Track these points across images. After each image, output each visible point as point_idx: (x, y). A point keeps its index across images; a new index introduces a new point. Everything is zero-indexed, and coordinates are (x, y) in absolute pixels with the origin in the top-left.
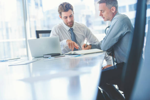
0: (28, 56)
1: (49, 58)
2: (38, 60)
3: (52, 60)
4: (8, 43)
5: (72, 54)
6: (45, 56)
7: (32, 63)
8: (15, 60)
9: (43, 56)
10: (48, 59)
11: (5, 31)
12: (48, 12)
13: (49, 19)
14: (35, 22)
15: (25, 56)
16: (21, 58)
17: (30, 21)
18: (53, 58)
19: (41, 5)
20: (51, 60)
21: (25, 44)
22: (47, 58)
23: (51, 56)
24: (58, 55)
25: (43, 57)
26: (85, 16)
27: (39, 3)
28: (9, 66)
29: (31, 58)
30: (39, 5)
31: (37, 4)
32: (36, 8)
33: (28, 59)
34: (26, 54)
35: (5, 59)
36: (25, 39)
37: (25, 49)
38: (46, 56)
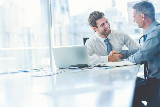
0: (51, 66)
1: (75, 69)
2: (63, 71)
3: (79, 72)
4: (30, 51)
5: (101, 65)
6: (70, 67)
7: (56, 75)
8: (38, 71)
9: (69, 67)
10: (74, 71)
11: (26, 38)
12: (75, 18)
13: (76, 25)
14: (60, 28)
15: (48, 66)
16: (44, 68)
17: (54, 27)
18: (80, 70)
19: (68, 10)
20: (77, 72)
21: (49, 53)
22: (73, 69)
23: (77, 67)
24: (86, 66)
25: (68, 69)
26: (117, 24)
27: (65, 7)
28: (31, 77)
29: (55, 69)
30: (65, 10)
31: (63, 9)
32: (62, 12)
33: (52, 70)
34: (49, 64)
35: (26, 70)
36: (49, 47)
37: (49, 59)
38: (72, 67)
